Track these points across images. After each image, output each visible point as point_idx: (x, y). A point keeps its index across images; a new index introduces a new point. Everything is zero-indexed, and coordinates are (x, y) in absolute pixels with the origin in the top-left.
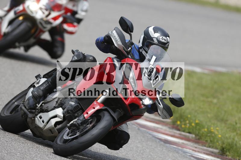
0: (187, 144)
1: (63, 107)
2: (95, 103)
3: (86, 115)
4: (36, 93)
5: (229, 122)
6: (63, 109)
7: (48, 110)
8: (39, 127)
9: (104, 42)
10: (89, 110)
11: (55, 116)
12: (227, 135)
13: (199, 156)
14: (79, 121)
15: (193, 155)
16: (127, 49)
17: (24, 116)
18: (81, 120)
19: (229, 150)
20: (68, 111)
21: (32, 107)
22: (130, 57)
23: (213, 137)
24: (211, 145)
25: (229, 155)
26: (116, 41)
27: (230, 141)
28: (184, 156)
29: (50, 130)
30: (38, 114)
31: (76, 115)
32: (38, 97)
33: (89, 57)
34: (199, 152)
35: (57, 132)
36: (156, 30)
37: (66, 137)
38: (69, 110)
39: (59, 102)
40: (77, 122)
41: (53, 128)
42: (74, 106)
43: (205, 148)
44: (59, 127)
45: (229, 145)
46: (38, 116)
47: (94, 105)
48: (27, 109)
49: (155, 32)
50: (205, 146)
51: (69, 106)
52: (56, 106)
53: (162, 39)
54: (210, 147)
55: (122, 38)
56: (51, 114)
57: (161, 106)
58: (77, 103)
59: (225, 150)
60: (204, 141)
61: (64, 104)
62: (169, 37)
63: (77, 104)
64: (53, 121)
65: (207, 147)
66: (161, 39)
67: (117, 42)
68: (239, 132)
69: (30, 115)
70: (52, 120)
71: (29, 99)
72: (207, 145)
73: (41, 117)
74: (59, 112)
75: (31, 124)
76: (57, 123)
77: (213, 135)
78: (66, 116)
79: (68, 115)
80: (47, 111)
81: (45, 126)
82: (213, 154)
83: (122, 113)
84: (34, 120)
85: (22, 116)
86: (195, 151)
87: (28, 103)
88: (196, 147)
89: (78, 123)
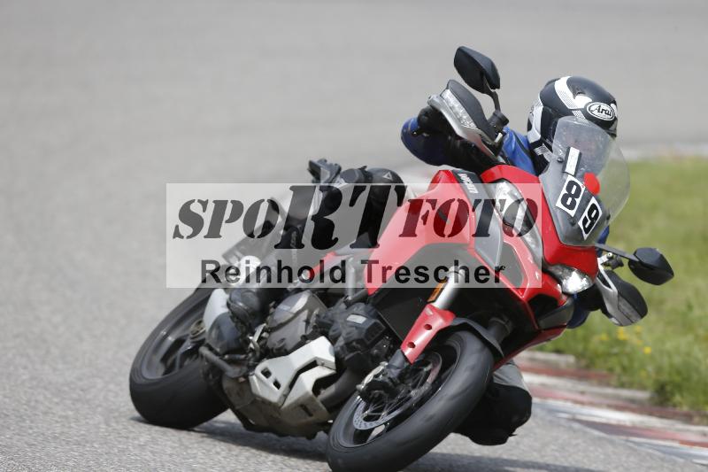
0: (555, 387)
1: (331, 333)
2: (428, 310)
3: (408, 351)
4: (241, 304)
5: (668, 306)
6: (333, 341)
7: (286, 350)
8: (265, 403)
9: (419, 132)
10: (416, 334)
11: (312, 365)
12: (669, 346)
13: (594, 416)
14: (393, 371)
15: (579, 417)
16: (493, 139)
17: (211, 376)
18: (398, 368)
19: (679, 387)
20: (348, 346)
21: (234, 345)
22: (501, 160)
23: (628, 355)
24: (625, 379)
25: (680, 403)
26: (459, 120)
27: (677, 360)
28: (551, 422)
29: (303, 406)
30: (257, 365)
31: (375, 351)
32: (250, 315)
33: (379, 174)
34: (592, 404)
35: (324, 408)
36: (577, 86)
37: (360, 424)
38: (351, 342)
39: (313, 320)
40: (388, 375)
41: (311, 399)
42: (367, 327)
43: (609, 391)
44: (326, 393)
45: (679, 373)
46: (258, 370)
47: (427, 317)
48: (217, 354)
49: (575, 94)
50: (608, 385)
51: (349, 330)
52: (308, 333)
53: (600, 110)
54: (622, 386)
55: (474, 110)
56: (299, 358)
57: (613, 290)
58: (373, 317)
59: (668, 388)
60: (605, 372)
61: (330, 326)
62: (615, 103)
63: (373, 321)
64: (308, 379)
65: (616, 387)
66: (596, 113)
67: (461, 123)
68: (701, 332)
69: (231, 371)
70: (303, 376)
71: (217, 324)
72: (614, 381)
73: (267, 373)
74: (321, 348)
75: (238, 394)
76: (320, 384)
77: (628, 349)
78: (347, 358)
79: (352, 355)
80: (283, 352)
81: (285, 396)
82: (634, 406)
83: (509, 327)
84: (248, 382)
85: (206, 375)
86: (582, 403)
87: (220, 337)
88: (583, 393)
89: (392, 376)
